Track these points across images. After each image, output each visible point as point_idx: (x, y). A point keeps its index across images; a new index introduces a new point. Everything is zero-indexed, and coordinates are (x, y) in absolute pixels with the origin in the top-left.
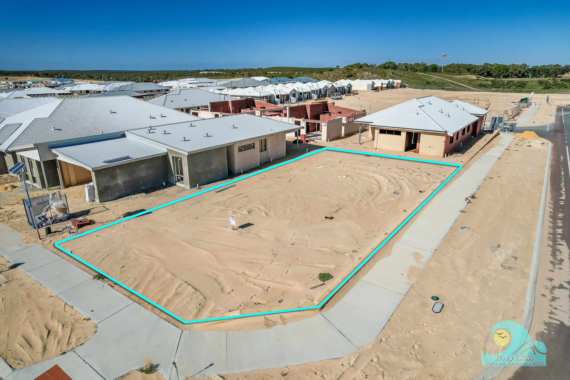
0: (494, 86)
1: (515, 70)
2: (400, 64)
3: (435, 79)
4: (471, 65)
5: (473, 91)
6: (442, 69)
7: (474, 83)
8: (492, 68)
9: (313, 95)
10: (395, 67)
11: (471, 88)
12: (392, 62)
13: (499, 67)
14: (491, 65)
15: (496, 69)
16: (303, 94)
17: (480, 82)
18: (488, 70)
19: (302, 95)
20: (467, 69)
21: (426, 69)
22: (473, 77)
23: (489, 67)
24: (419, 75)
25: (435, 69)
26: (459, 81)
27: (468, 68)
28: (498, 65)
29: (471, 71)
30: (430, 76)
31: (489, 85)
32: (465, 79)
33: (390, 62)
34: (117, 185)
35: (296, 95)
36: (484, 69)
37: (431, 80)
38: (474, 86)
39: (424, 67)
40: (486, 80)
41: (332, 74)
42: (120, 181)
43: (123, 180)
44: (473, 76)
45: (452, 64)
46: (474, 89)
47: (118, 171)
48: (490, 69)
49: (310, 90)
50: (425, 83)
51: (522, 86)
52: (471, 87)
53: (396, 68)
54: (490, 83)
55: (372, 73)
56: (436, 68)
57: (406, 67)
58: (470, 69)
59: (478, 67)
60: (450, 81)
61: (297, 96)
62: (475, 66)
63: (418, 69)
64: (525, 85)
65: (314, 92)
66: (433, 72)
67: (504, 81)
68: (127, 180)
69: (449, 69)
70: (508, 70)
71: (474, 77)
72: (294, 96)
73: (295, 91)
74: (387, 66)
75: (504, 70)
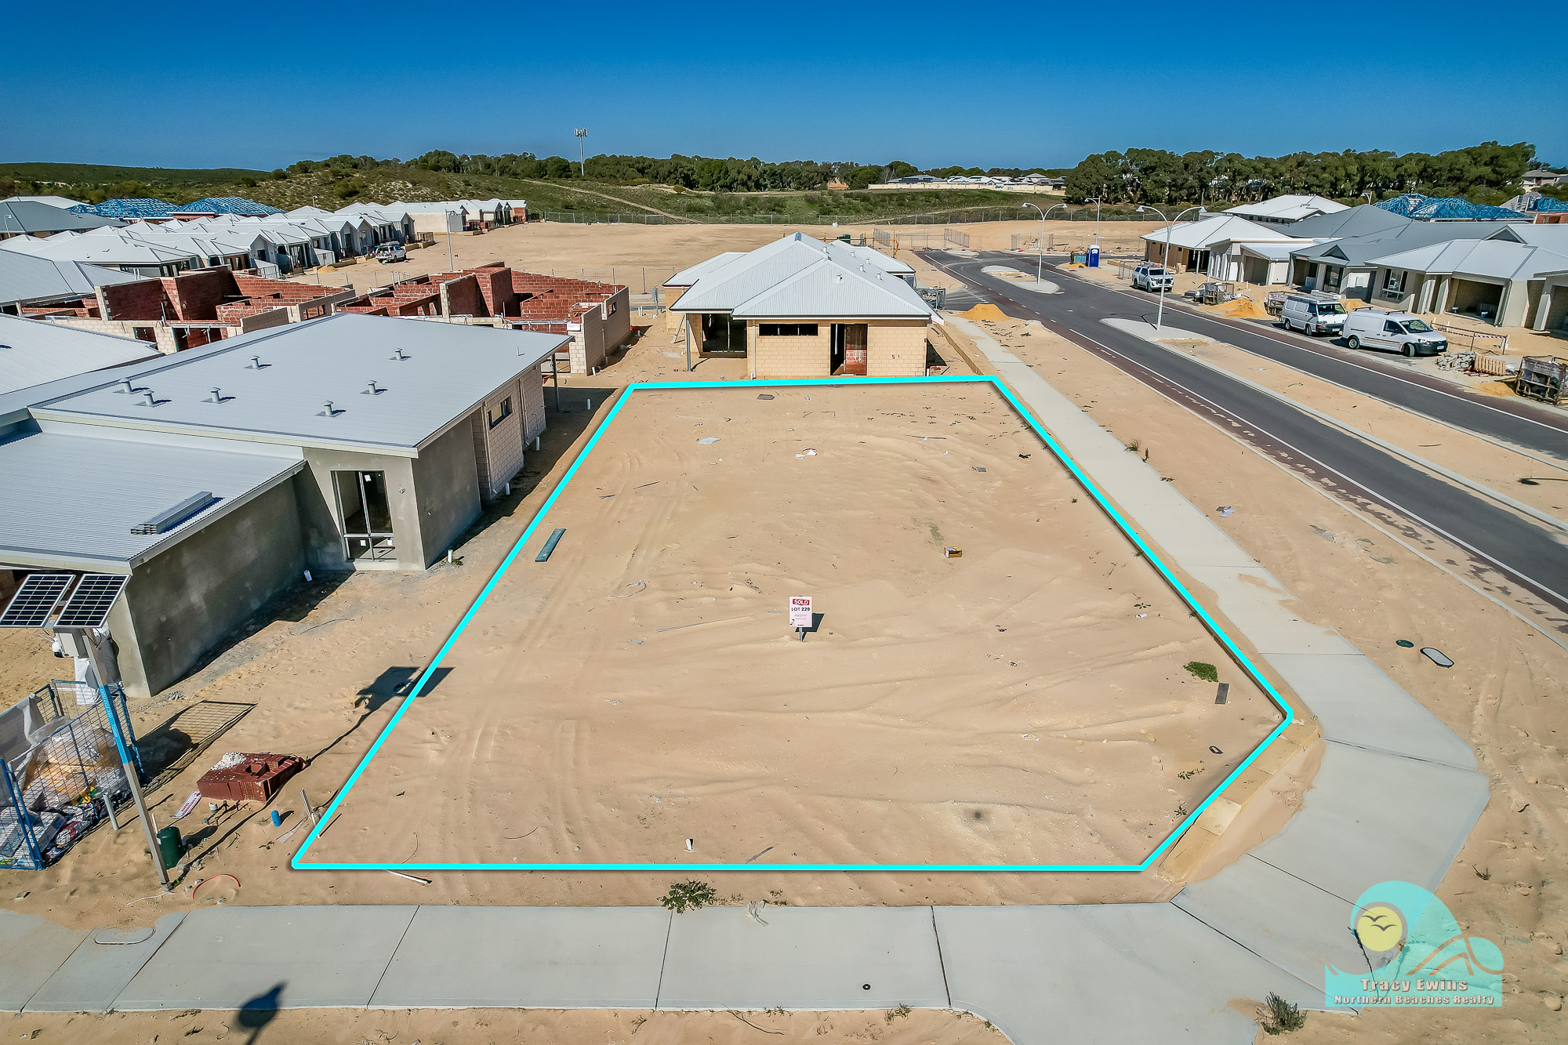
0: (720, 211)
1: (739, 172)
2: (465, 157)
3: (579, 195)
4: (644, 159)
5: (679, 222)
6: (580, 170)
7: (676, 205)
8: (692, 166)
9: (318, 252)
10: (456, 167)
11: (673, 216)
12: (445, 153)
13: (709, 164)
14: (688, 160)
15: (703, 169)
16: (288, 251)
17: (687, 201)
18: (686, 172)
19: (285, 253)
20: (637, 168)
21: (541, 170)
22: (667, 190)
23: (685, 164)
24: (533, 185)
25: (564, 170)
26: (637, 198)
27: (641, 166)
28: (701, 159)
29: (647, 173)
30: (564, 189)
31: (708, 208)
32: (652, 195)
33: (438, 153)
34: (190, 611)
35: (270, 254)
36: (676, 170)
37: (571, 199)
38: (677, 210)
39: (534, 165)
40: (699, 196)
41: (288, 187)
42: (196, 596)
43: (203, 589)
44: (665, 185)
45: (599, 157)
46: (679, 218)
47: (187, 558)
48: (688, 170)
49: (306, 238)
50: (559, 206)
51: (777, 208)
52: (670, 213)
53: (459, 169)
54: (709, 203)
55: (414, 184)
56: (566, 167)
57: (486, 165)
58: (644, 168)
59: (663, 163)
60: (618, 200)
61: (272, 255)
62: (655, 161)
63: (519, 171)
64: (782, 207)
65: (318, 242)
66: (560, 177)
67: (738, 199)
68: (213, 585)
69: (598, 169)
70: (727, 172)
71: (670, 190)
72: (263, 256)
73: (265, 242)
74: (432, 162)
75: (721, 171)
